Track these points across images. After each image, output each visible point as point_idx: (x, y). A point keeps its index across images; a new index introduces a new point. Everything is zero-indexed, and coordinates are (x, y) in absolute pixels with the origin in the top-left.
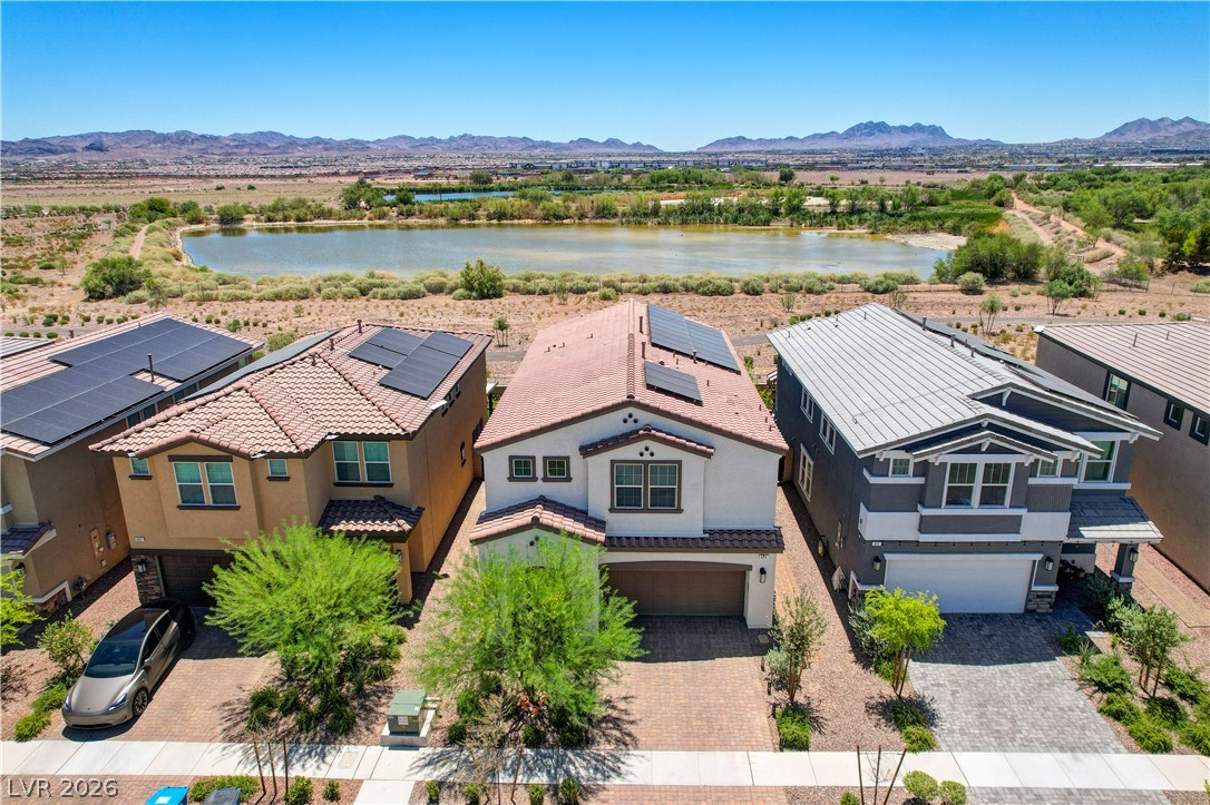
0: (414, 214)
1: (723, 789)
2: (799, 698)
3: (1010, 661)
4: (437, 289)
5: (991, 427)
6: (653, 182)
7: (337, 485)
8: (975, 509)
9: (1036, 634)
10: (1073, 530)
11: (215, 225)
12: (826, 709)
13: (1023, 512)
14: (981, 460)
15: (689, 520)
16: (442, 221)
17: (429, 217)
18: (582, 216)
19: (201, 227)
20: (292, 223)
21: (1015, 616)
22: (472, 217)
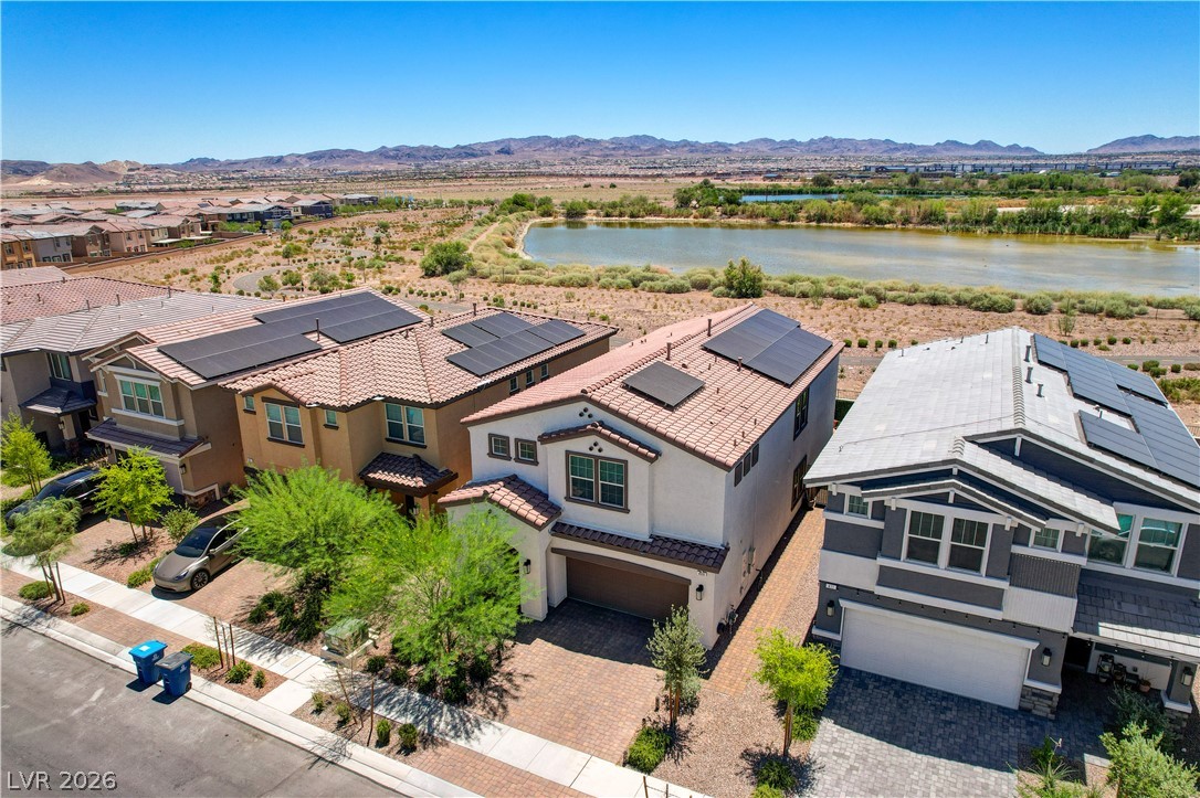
0: (736, 214)
2: (683, 722)
3: (950, 756)
4: (702, 286)
6: (1011, 187)
7: (388, 440)
8: (941, 569)
9: (1014, 736)
11: (562, 218)
13: (1004, 585)
14: (950, 514)
15: (635, 522)
16: (762, 221)
17: (751, 217)
18: (906, 221)
19: (550, 219)
20: (626, 219)
21: (1003, 710)
22: (792, 218)
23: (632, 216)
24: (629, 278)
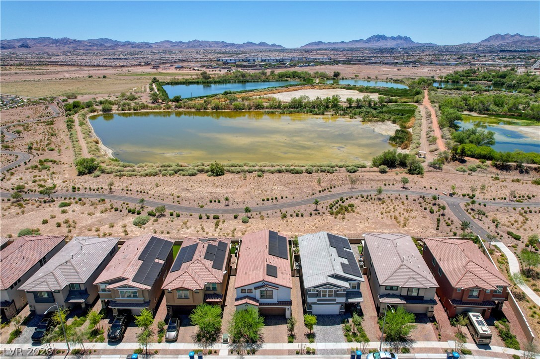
0: (182, 107)
1: (278, 350)
2: (293, 333)
3: (333, 325)
4: (201, 171)
5: (329, 284)
6: (280, 77)
7: (206, 291)
8: (327, 298)
9: (340, 319)
10: (347, 300)
11: (101, 113)
12: (297, 335)
13: (336, 298)
14: (328, 290)
15: (275, 300)
16: (193, 110)
17: (188, 108)
18: (250, 109)
19: (95, 114)
20: (132, 111)
21: (337, 315)
22: (206, 109)
23: (135, 110)
24: (173, 170)
